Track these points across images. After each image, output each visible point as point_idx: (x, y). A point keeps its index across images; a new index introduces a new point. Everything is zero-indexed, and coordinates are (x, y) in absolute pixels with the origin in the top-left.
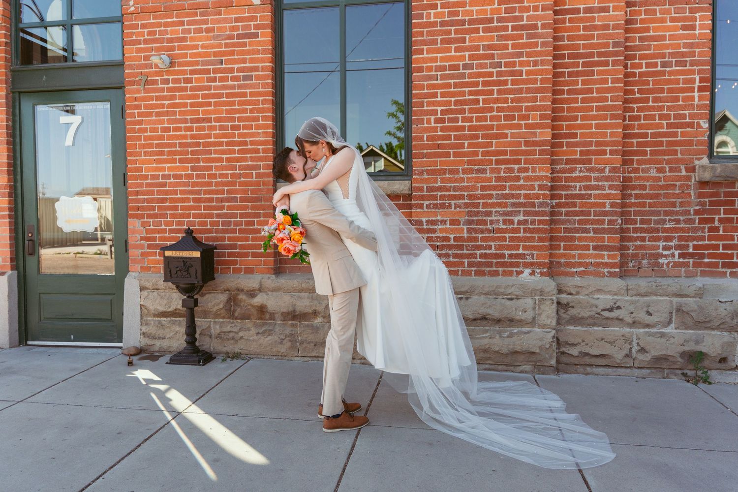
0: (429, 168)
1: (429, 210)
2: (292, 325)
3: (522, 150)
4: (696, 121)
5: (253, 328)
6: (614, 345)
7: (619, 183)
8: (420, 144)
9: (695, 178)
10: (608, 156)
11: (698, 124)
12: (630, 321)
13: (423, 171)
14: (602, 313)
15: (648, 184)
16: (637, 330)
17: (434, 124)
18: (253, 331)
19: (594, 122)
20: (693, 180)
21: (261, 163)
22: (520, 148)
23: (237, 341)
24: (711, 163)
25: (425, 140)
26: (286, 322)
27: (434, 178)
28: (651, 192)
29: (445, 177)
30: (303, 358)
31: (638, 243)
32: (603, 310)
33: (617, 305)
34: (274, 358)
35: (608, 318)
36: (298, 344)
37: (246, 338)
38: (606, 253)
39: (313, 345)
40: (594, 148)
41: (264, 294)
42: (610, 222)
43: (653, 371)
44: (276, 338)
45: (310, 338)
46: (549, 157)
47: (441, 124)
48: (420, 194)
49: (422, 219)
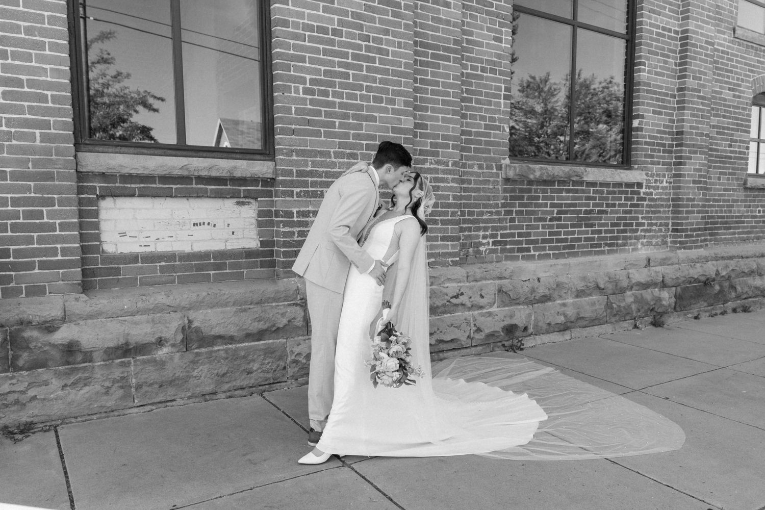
0: (299, 148)
1: (300, 199)
2: (123, 365)
4: (502, 125)
5: (53, 380)
6: (460, 328)
7: (458, 177)
8: (288, 117)
9: (502, 174)
10: (451, 150)
11: (503, 127)
12: (469, 304)
13: (292, 151)
14: (451, 300)
15: (472, 178)
16: (473, 312)
17: (303, 94)
18: (56, 383)
19: (440, 115)
20: (500, 177)
21: (52, 119)
22: (388, 134)
23: (24, 405)
24: (511, 163)
25: (293, 112)
26: (110, 361)
27: (304, 160)
28: (475, 186)
29: (316, 161)
30: (142, 407)
31: (467, 233)
32: (452, 298)
33: (461, 292)
34: (95, 417)
35: (456, 305)
36: (133, 390)
37: (42, 397)
38: (449, 243)
39: (156, 386)
40: (440, 141)
41: (72, 325)
42: (453, 214)
43: (484, 347)
44: (97, 387)
45: (152, 377)
46: (412, 146)
47: (310, 95)
48: (289, 178)
49: (292, 209)
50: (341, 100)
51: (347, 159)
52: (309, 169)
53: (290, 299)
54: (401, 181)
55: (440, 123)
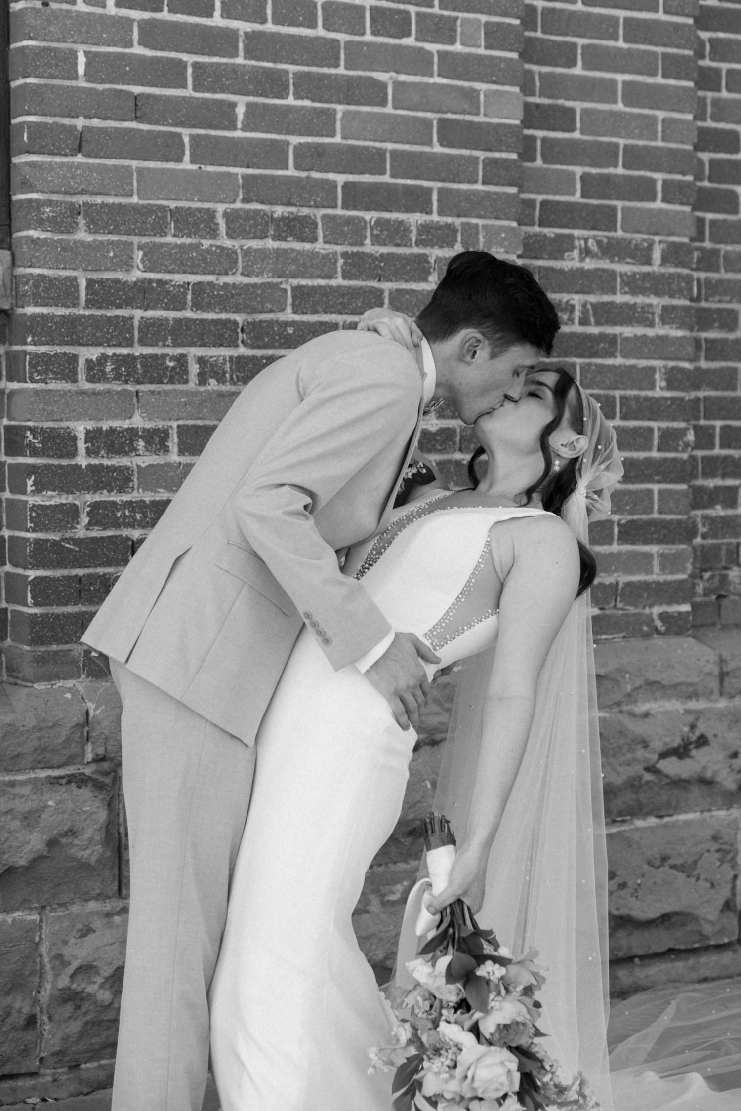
0: (99, 200)
1: (100, 387)
3: (432, 157)
6: (695, 872)
7: (687, 303)
8: (60, 87)
10: (658, 205)
12: (728, 781)
13: (74, 211)
14: (663, 765)
17: (117, 5)
19: (620, 78)
22: (427, 149)
25: (81, 69)
27: (119, 242)
29: (162, 245)
31: (719, 511)
32: (663, 755)
33: (697, 733)
35: (680, 783)
38: (654, 549)
40: (620, 171)
42: (669, 439)
46: (513, 190)
47: (144, 9)
48: (60, 311)
49: (71, 424)
50: (257, 27)
51: (277, 237)
52: (136, 275)
53: (56, 760)
54: (507, 397)
55: (620, 106)
